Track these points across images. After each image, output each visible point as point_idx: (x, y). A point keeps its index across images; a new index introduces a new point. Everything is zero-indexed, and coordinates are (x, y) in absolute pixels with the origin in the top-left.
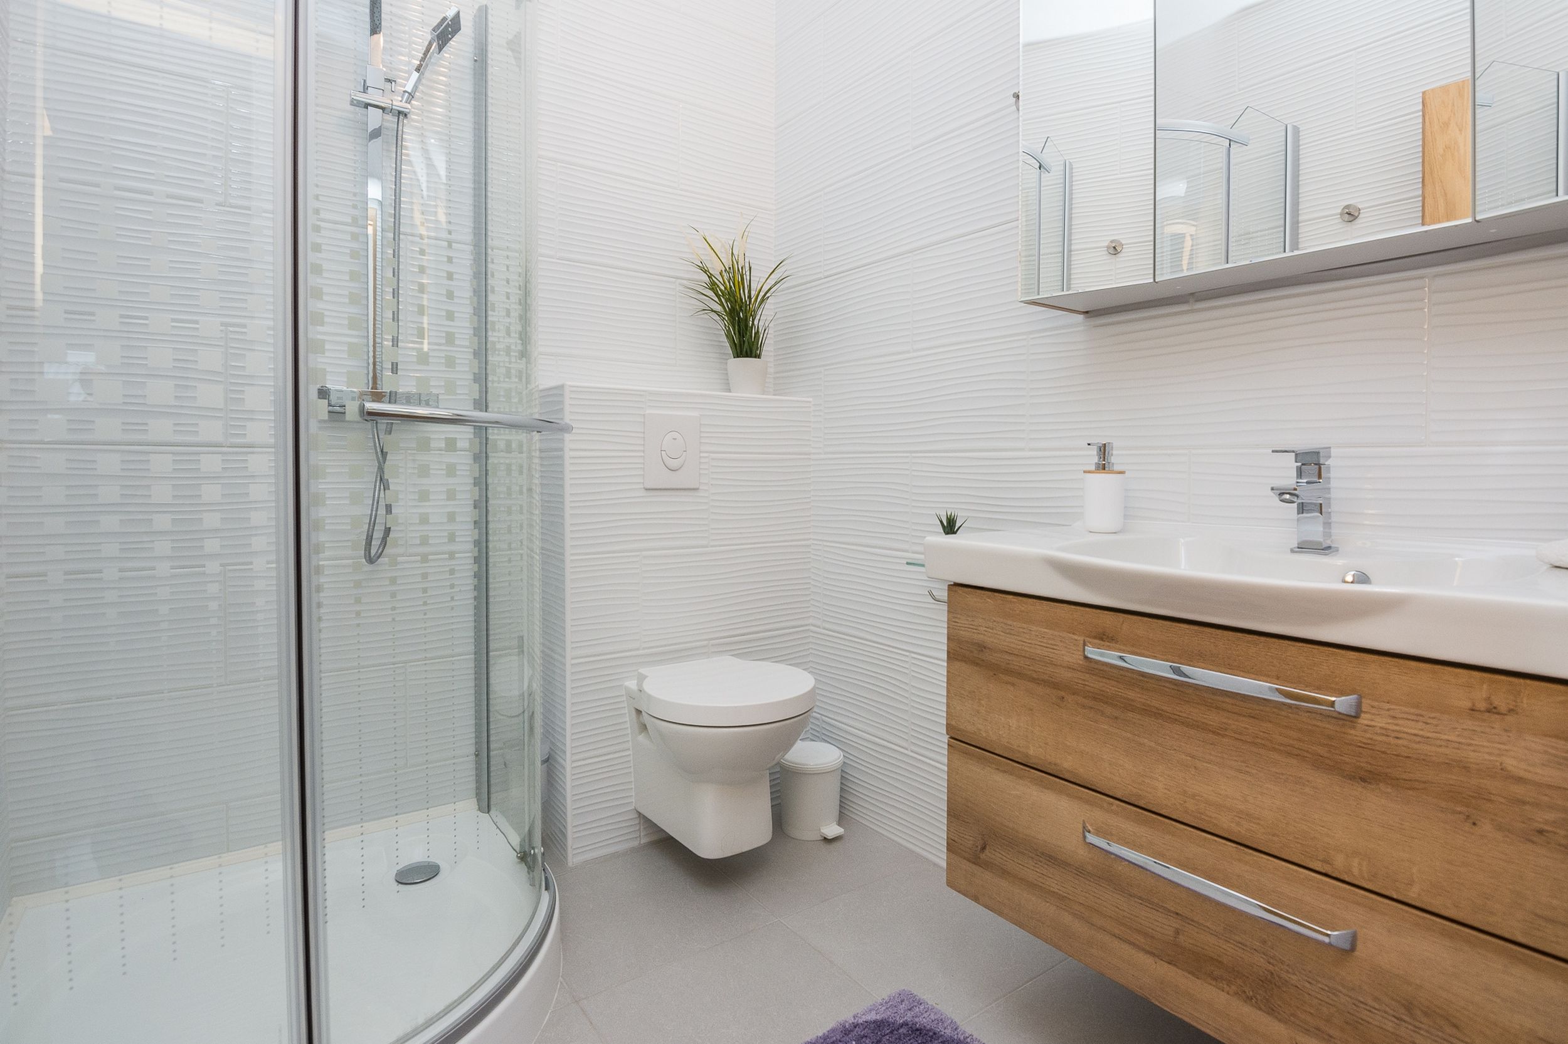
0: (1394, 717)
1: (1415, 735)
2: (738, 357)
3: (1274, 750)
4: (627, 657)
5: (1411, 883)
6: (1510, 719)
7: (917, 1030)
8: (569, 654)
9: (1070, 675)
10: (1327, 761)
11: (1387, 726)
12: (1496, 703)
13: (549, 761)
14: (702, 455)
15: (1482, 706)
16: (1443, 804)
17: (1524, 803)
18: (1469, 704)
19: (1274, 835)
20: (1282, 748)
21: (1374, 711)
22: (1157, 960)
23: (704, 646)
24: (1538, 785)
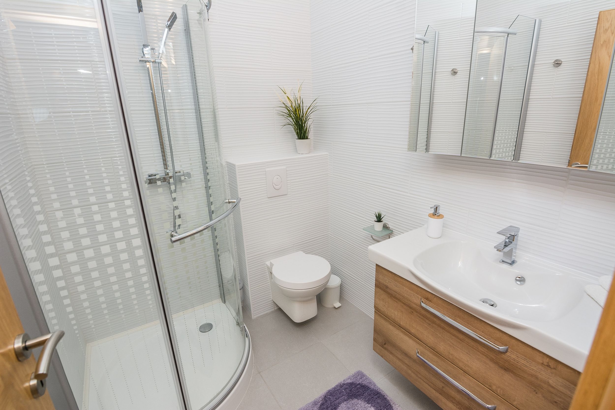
0: (518, 357)
1: (523, 364)
2: (299, 139)
3: (478, 351)
4: (267, 254)
5: (514, 401)
6: (554, 370)
7: (363, 386)
8: (246, 256)
9: (416, 306)
10: (495, 361)
11: (515, 358)
12: (550, 365)
13: (243, 289)
14: (288, 182)
15: (546, 364)
16: (528, 385)
17: (553, 393)
18: (541, 362)
19: (475, 374)
20: (481, 352)
21: (511, 352)
22: (437, 392)
23: (292, 247)
24: (558, 391)
